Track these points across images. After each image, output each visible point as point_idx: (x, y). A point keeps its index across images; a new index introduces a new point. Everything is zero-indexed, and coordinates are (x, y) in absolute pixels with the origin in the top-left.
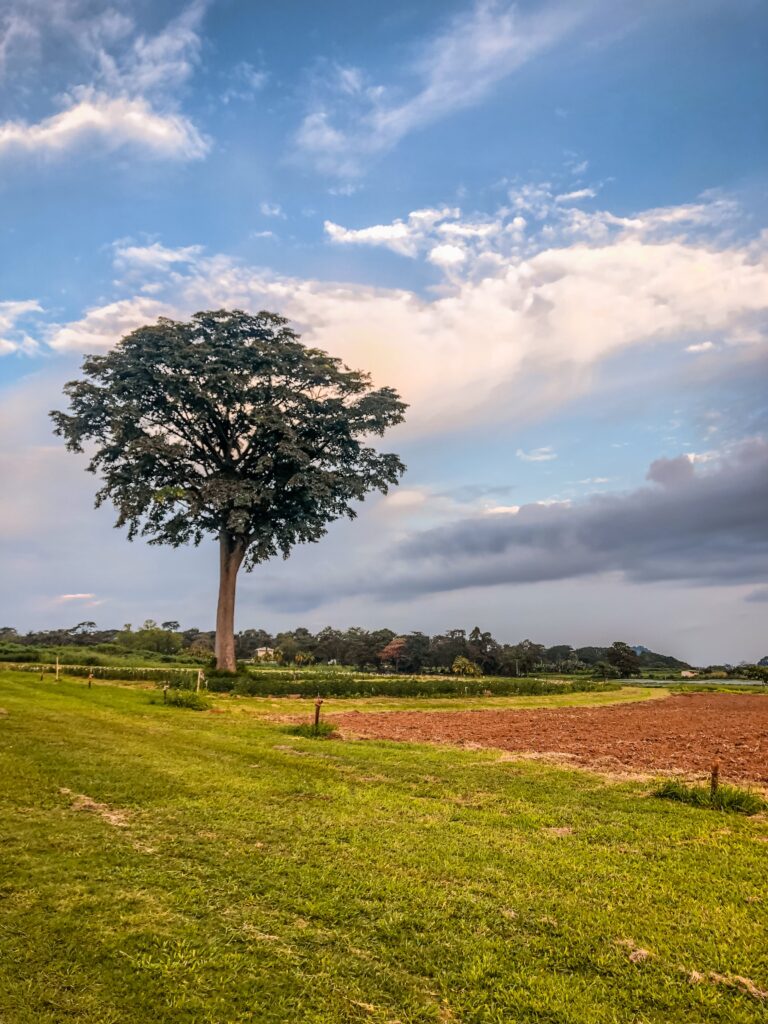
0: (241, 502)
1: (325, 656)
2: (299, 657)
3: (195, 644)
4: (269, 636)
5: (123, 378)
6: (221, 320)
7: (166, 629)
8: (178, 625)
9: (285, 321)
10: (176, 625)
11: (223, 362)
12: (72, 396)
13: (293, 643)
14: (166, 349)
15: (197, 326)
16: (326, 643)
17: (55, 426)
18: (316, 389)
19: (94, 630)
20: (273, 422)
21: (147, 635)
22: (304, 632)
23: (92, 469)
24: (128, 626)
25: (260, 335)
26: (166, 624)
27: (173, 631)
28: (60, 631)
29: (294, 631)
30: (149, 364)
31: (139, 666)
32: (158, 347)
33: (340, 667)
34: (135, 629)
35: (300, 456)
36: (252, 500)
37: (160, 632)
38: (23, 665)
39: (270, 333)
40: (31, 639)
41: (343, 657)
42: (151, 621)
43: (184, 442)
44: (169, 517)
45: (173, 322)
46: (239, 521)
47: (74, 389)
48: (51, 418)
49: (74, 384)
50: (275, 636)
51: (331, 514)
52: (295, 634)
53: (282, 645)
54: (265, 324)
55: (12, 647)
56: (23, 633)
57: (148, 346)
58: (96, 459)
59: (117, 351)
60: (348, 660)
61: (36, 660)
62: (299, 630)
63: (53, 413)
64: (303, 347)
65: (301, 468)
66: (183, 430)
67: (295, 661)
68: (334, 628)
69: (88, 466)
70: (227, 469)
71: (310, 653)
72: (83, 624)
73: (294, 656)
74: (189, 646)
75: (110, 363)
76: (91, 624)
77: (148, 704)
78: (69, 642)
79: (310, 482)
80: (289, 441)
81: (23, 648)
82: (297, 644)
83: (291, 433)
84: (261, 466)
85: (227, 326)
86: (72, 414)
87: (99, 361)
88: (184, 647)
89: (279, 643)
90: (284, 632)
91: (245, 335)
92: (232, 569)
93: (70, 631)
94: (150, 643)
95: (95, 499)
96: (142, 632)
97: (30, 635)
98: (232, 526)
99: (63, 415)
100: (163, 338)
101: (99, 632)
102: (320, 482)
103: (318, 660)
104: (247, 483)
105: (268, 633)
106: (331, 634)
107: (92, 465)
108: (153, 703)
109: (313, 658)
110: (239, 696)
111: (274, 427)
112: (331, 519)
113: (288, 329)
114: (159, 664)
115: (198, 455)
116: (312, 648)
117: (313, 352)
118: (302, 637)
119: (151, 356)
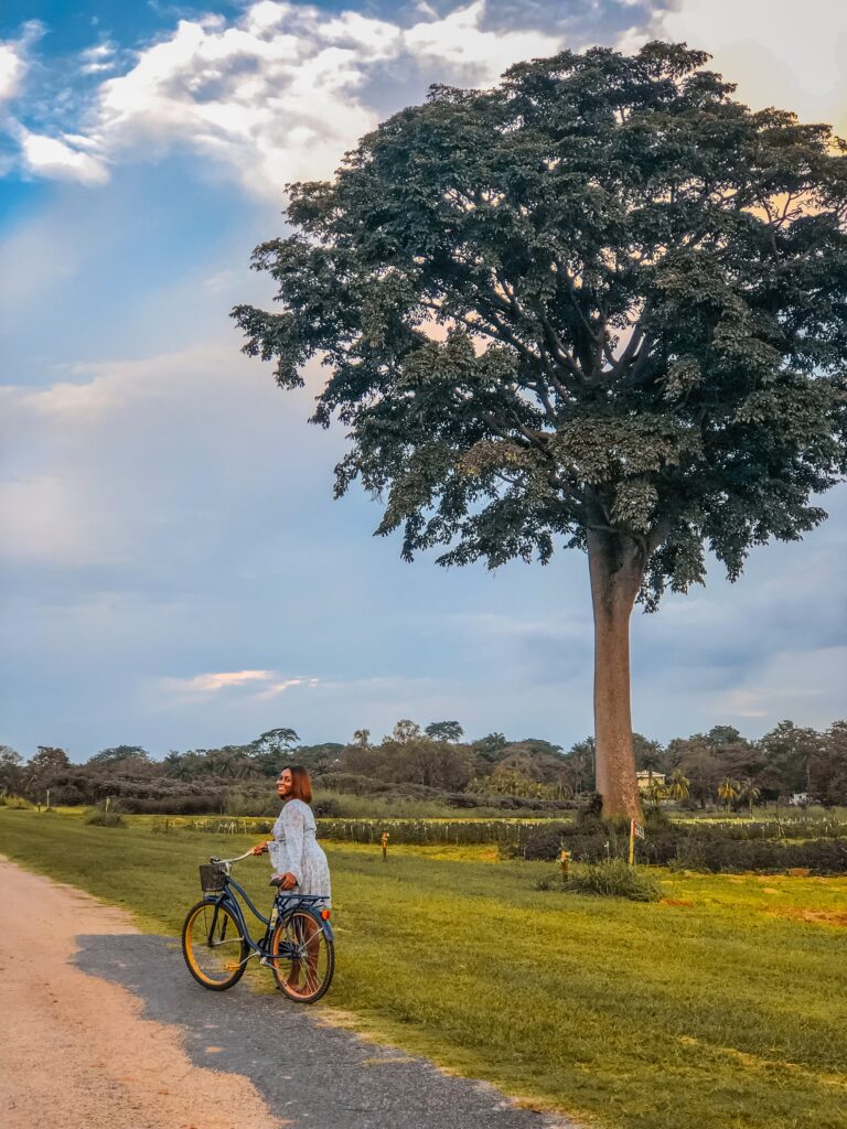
0: (639, 466)
1: (781, 786)
2: (726, 790)
3: (500, 767)
4: (652, 746)
5: (372, 225)
6: (565, 76)
7: (436, 738)
8: (459, 730)
9: (699, 57)
10: (453, 729)
11: (578, 168)
12: (275, 273)
13: (710, 760)
14: (459, 155)
15: (512, 96)
16: (783, 757)
17: (242, 337)
18: (779, 200)
19: (293, 744)
20: (698, 286)
21: (402, 753)
22: (730, 735)
23: (321, 417)
24: (363, 735)
25: (646, 96)
26: (434, 729)
27: (450, 741)
28: (227, 749)
29: (705, 732)
30: (427, 191)
31: (430, 817)
32: (445, 152)
33: (819, 809)
34: (375, 741)
35: (757, 354)
36: (662, 460)
37: (426, 745)
38: (203, 820)
39: (668, 88)
40: (177, 767)
41: (823, 787)
42: (408, 723)
43: (501, 345)
44: (478, 505)
45: (458, 93)
46: (636, 504)
47: (272, 258)
48: (235, 321)
49: (273, 246)
50: (665, 746)
51: (822, 474)
52: (710, 741)
53: (686, 764)
54: (657, 73)
55: (163, 785)
56: (157, 756)
57: (422, 152)
58: (326, 397)
59: (349, 167)
60: (834, 794)
61: (217, 808)
62: (718, 731)
63: (239, 311)
64: (744, 108)
65: (764, 380)
66: (495, 321)
67: (715, 798)
68: (799, 725)
69: (314, 412)
70: (589, 395)
71: (749, 781)
72: (271, 734)
73: (714, 788)
74: (489, 773)
75: (340, 196)
76: (288, 734)
77: (537, 890)
78: (248, 771)
79: (784, 408)
80: (733, 321)
81: (186, 787)
82: (719, 763)
83: (738, 305)
84: (677, 383)
85: (575, 88)
86: (278, 308)
87: (317, 194)
88: (480, 775)
89: (676, 762)
90: (686, 738)
91: (616, 99)
92: (618, 606)
93: (247, 749)
94: (411, 769)
95: (335, 479)
96: (390, 747)
97: (173, 760)
98: (622, 517)
99: (259, 312)
100: (450, 131)
101: (304, 750)
102: (806, 406)
103: (768, 796)
104: (647, 422)
105: (649, 739)
106: (792, 740)
107: (320, 409)
108: (545, 888)
109: (756, 792)
110: (688, 873)
111: (700, 296)
112: (820, 486)
113: (707, 75)
114: (446, 811)
115: (529, 370)
116: (752, 770)
117: (764, 117)
118: (728, 747)
119: (430, 174)
